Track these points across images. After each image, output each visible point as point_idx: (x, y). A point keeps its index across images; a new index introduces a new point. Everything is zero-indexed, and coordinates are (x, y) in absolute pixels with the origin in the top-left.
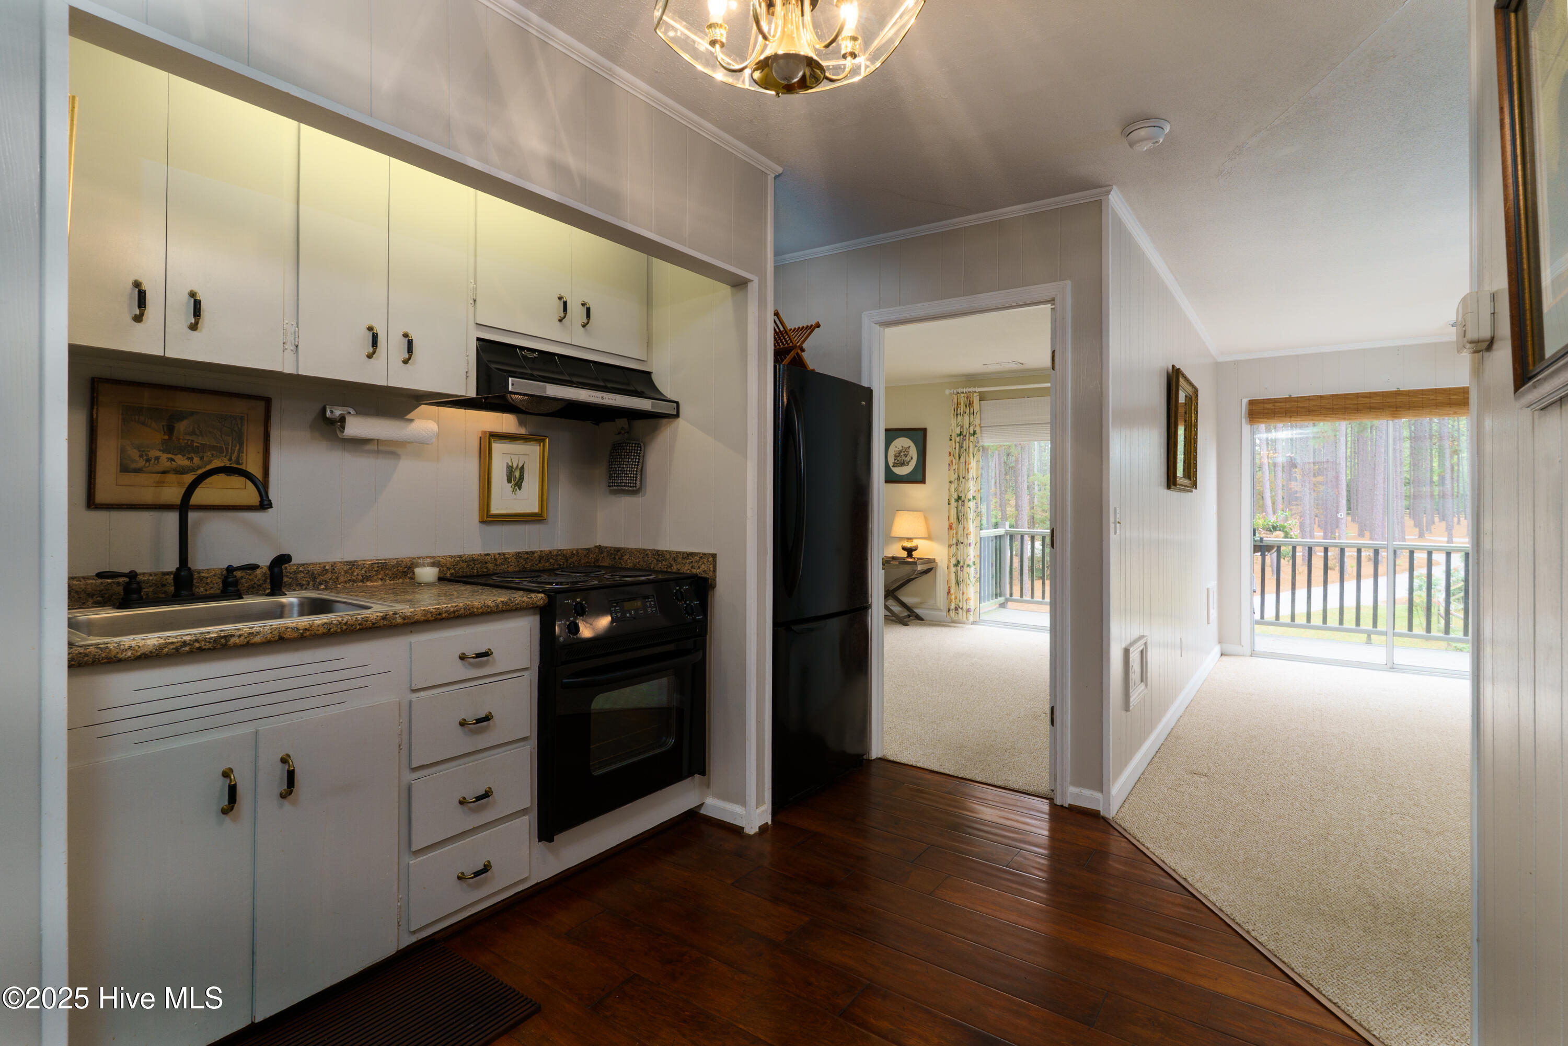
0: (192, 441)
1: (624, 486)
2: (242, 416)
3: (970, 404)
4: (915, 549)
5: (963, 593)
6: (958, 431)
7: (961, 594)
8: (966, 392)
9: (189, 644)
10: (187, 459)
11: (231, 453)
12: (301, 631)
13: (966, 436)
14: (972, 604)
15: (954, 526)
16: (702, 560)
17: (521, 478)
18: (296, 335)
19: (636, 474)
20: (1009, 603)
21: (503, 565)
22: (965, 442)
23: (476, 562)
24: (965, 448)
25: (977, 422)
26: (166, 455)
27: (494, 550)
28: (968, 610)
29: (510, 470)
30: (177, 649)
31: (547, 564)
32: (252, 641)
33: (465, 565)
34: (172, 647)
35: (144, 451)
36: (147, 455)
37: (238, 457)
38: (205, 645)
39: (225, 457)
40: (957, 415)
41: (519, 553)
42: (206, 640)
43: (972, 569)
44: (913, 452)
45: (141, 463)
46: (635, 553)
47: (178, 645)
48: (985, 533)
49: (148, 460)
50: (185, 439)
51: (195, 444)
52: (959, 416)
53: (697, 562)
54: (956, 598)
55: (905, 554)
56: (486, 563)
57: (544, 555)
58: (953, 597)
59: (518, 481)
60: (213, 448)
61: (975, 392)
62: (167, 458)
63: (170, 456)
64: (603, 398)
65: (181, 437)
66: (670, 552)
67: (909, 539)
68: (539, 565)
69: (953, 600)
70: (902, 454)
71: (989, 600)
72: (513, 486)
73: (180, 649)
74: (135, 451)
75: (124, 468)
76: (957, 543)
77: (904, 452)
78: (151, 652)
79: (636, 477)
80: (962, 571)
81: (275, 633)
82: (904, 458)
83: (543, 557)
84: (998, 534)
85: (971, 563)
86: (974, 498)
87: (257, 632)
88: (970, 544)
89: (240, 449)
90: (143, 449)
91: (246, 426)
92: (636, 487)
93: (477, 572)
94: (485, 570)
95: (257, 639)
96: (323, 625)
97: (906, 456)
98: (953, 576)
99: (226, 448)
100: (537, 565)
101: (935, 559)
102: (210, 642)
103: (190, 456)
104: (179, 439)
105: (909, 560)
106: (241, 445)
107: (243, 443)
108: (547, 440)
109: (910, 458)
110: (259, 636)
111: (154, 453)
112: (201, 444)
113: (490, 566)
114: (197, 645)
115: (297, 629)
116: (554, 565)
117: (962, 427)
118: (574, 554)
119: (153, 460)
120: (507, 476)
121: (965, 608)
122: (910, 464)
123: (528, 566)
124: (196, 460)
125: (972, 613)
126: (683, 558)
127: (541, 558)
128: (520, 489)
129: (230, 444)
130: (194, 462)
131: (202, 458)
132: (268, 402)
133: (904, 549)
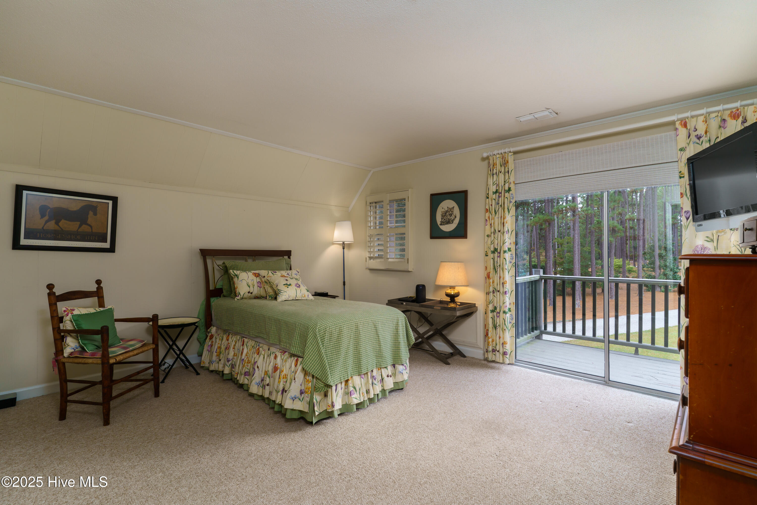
3: (505, 163)
4: (457, 295)
5: (500, 338)
6: (493, 188)
7: (498, 338)
8: (501, 154)
13: (501, 193)
14: (509, 347)
15: (491, 276)
20: (543, 335)
22: (500, 199)
24: (500, 204)
25: (512, 180)
28: (505, 353)
40: (493, 175)
43: (508, 315)
44: (457, 212)
48: (521, 279)
52: (495, 176)
54: (493, 341)
55: (448, 299)
58: (490, 340)
61: (510, 152)
67: (452, 287)
69: (491, 343)
70: (447, 214)
71: (526, 335)
76: (493, 291)
77: (450, 211)
80: (498, 317)
82: (449, 217)
84: (533, 279)
85: (507, 310)
86: (509, 249)
88: (506, 292)
97: (451, 215)
98: (490, 321)
101: (475, 304)
105: (452, 305)
109: (454, 217)
117: (498, 185)
121: (501, 351)
122: (454, 222)
125: (508, 356)
133: (447, 295)
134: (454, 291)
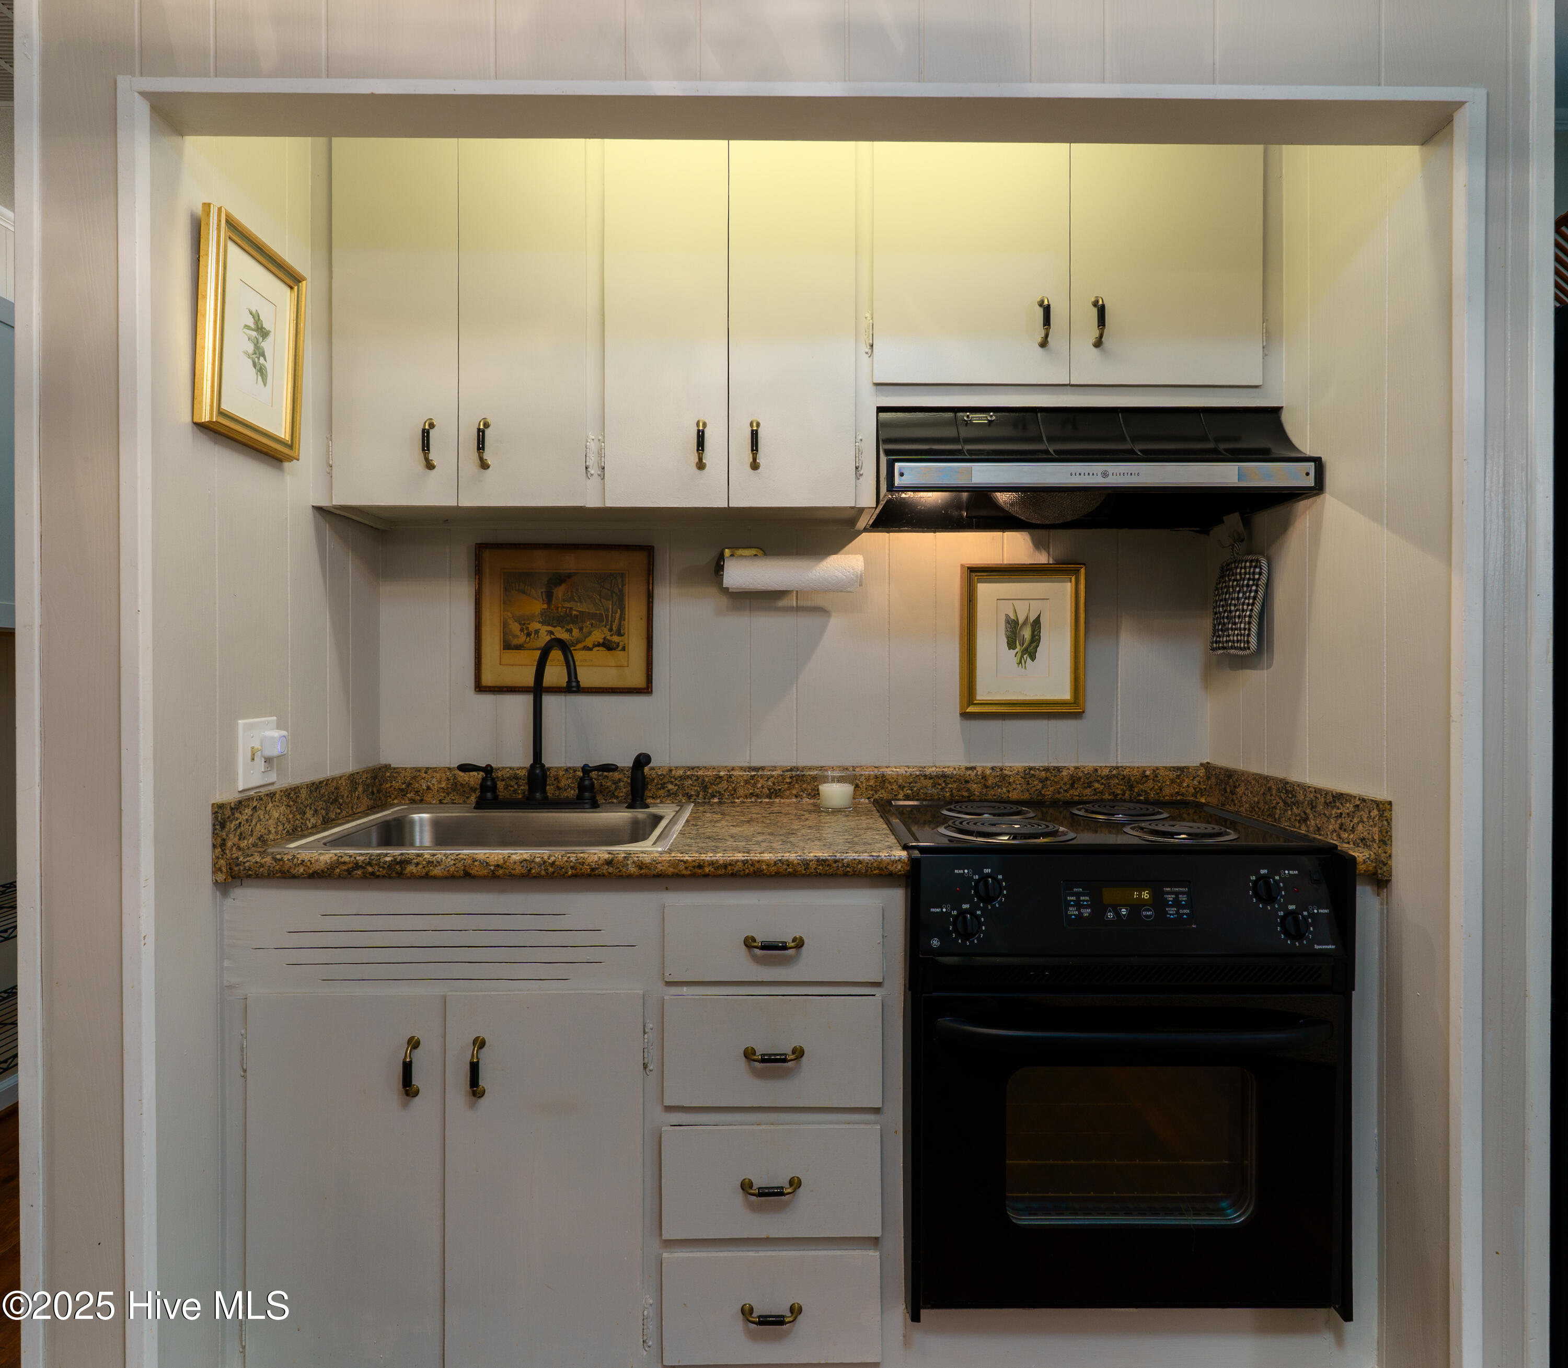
0: (571, 609)
1: (1232, 648)
2: (622, 574)
9: (361, 867)
10: (566, 631)
11: (612, 622)
12: (492, 868)
16: (1359, 814)
17: (1036, 639)
18: (601, 454)
19: (1250, 623)
21: (999, 787)
23: (948, 780)
26: (545, 627)
27: (985, 763)
29: (1013, 628)
30: (349, 872)
31: (1088, 791)
32: (432, 874)
33: (929, 783)
34: (344, 868)
35: (524, 624)
36: (527, 628)
37: (620, 626)
38: (378, 871)
39: (605, 627)
41: (1031, 769)
42: (379, 865)
45: (522, 638)
46: (1253, 782)
47: (350, 866)
49: (528, 635)
50: (564, 607)
51: (574, 613)
53: (1351, 815)
56: (967, 782)
57: (1080, 774)
59: (1030, 645)
60: (592, 616)
62: (546, 631)
63: (550, 628)
64: (1105, 474)
65: (560, 605)
66: (1304, 787)
68: (1071, 792)
72: (1019, 655)
73: (352, 871)
74: (516, 624)
75: (507, 646)
78: (322, 871)
79: (1249, 630)
81: (460, 865)
83: (1080, 778)
87: (438, 862)
89: (621, 615)
90: (523, 622)
91: (627, 586)
92: (1249, 648)
93: (952, 795)
94: (966, 794)
95: (437, 871)
96: (521, 862)
99: (606, 615)
100: (1066, 791)
102: (383, 868)
103: (569, 628)
104: (558, 607)
106: (623, 610)
107: (625, 607)
108: (1083, 571)
110: (439, 868)
111: (535, 626)
112: (580, 612)
113: (975, 787)
114: (370, 869)
115: (487, 863)
116: (1102, 793)
118: (1147, 776)
119: (533, 635)
120: (1008, 637)
123: (1049, 792)
124: (576, 632)
126: (1327, 804)
127: (1074, 780)
128: (1033, 658)
129: (610, 610)
130: (573, 634)
131: (581, 629)
132: (649, 551)
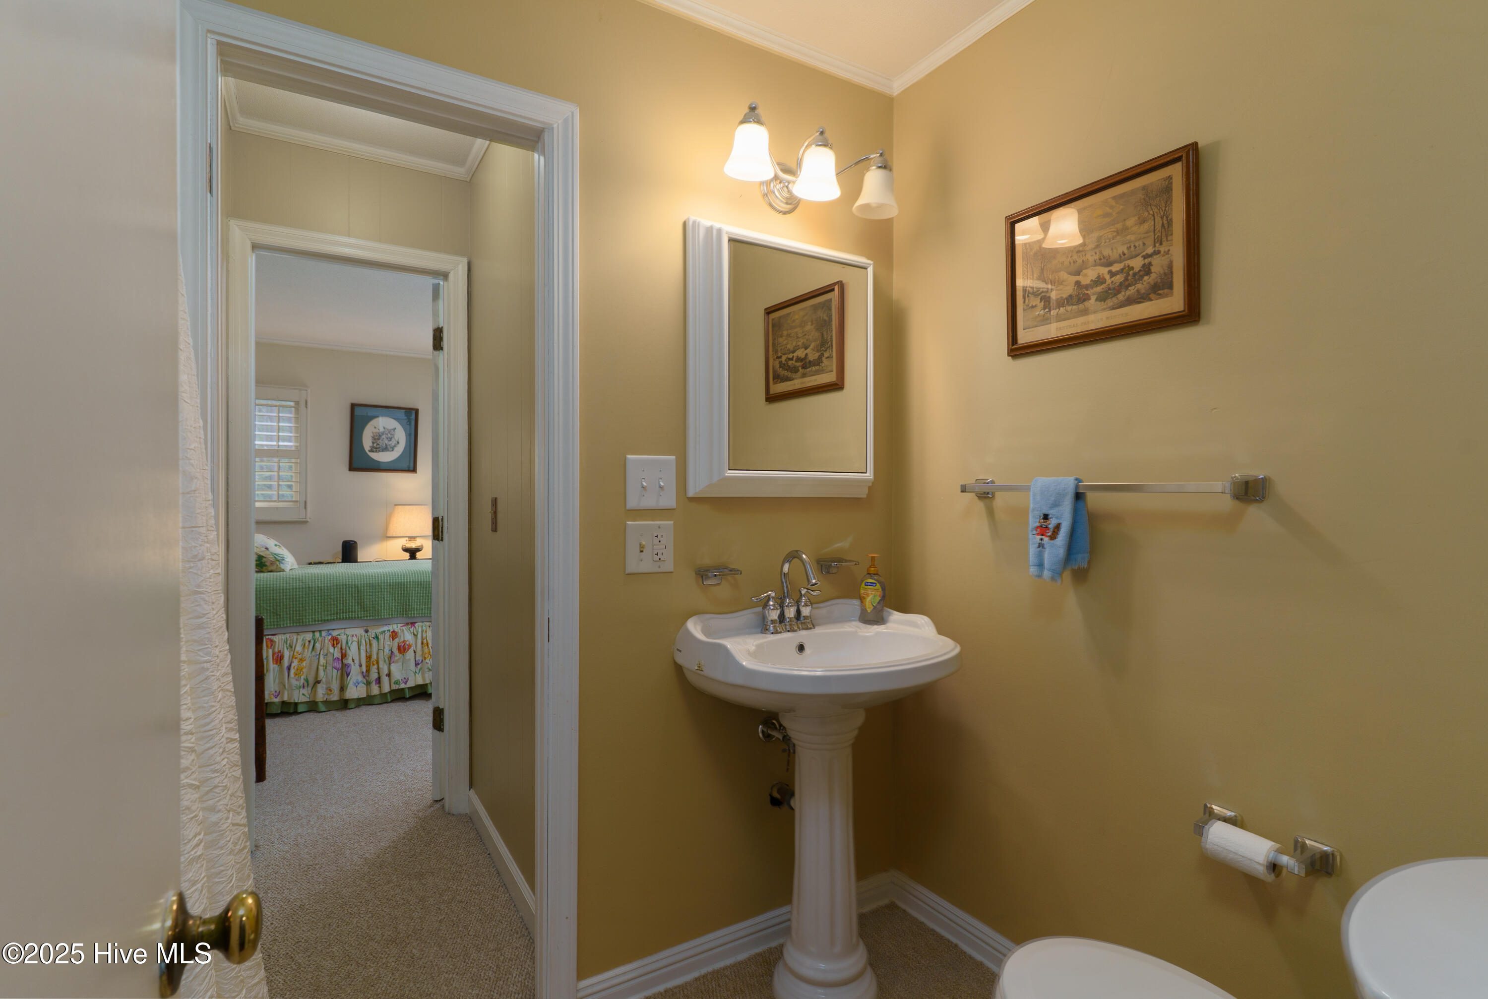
134: (415, 544)
